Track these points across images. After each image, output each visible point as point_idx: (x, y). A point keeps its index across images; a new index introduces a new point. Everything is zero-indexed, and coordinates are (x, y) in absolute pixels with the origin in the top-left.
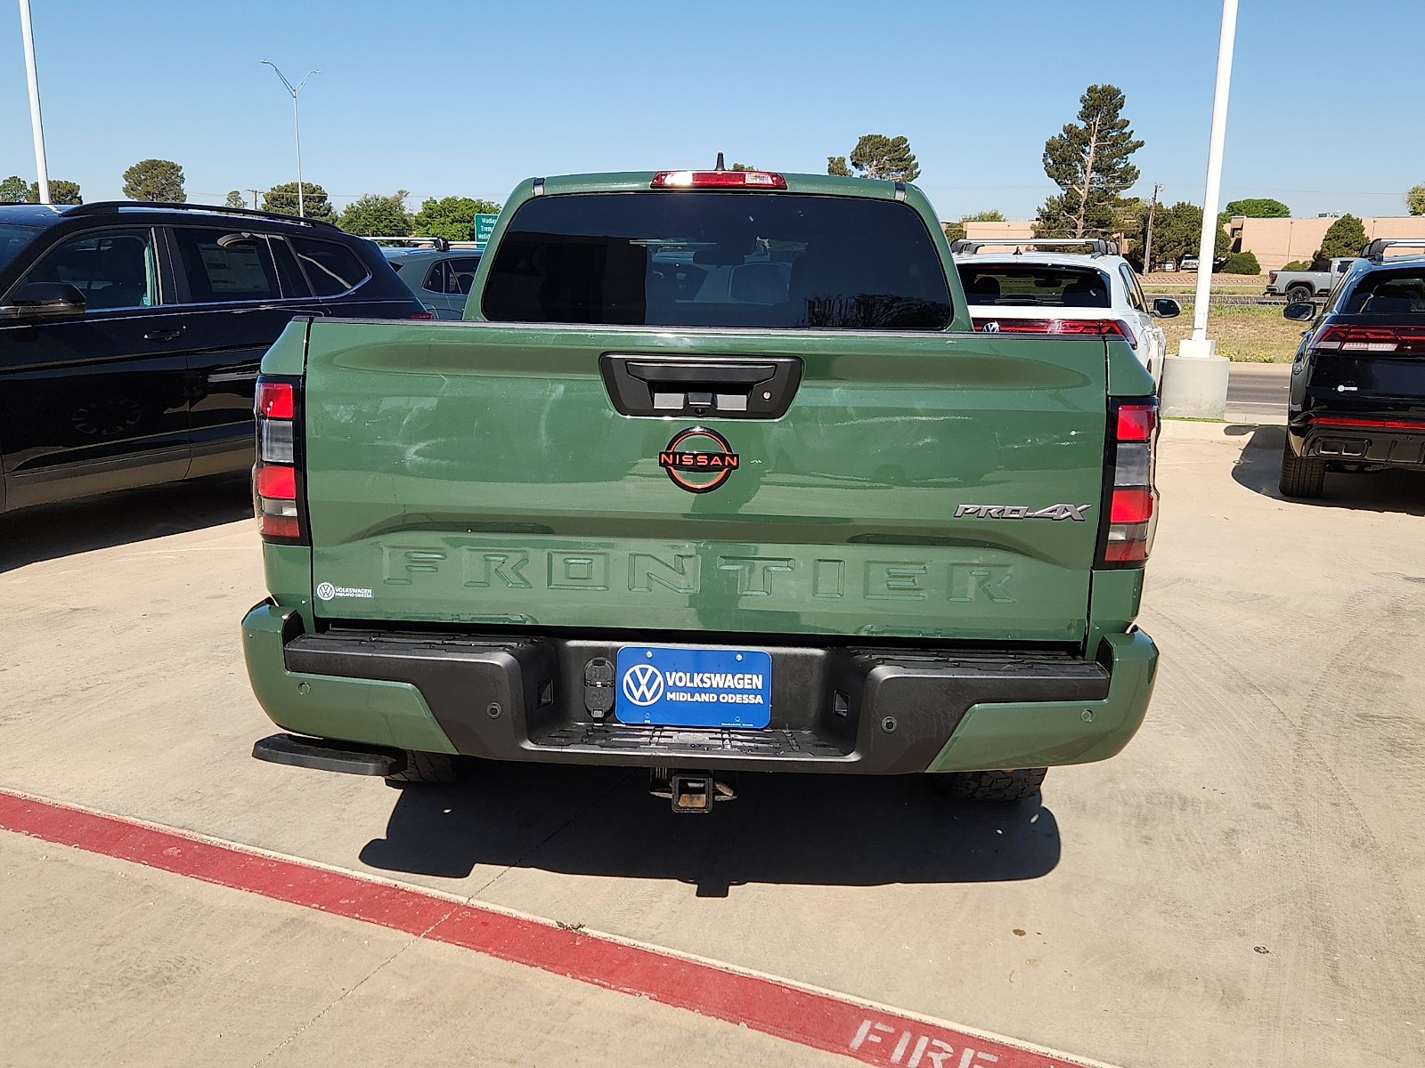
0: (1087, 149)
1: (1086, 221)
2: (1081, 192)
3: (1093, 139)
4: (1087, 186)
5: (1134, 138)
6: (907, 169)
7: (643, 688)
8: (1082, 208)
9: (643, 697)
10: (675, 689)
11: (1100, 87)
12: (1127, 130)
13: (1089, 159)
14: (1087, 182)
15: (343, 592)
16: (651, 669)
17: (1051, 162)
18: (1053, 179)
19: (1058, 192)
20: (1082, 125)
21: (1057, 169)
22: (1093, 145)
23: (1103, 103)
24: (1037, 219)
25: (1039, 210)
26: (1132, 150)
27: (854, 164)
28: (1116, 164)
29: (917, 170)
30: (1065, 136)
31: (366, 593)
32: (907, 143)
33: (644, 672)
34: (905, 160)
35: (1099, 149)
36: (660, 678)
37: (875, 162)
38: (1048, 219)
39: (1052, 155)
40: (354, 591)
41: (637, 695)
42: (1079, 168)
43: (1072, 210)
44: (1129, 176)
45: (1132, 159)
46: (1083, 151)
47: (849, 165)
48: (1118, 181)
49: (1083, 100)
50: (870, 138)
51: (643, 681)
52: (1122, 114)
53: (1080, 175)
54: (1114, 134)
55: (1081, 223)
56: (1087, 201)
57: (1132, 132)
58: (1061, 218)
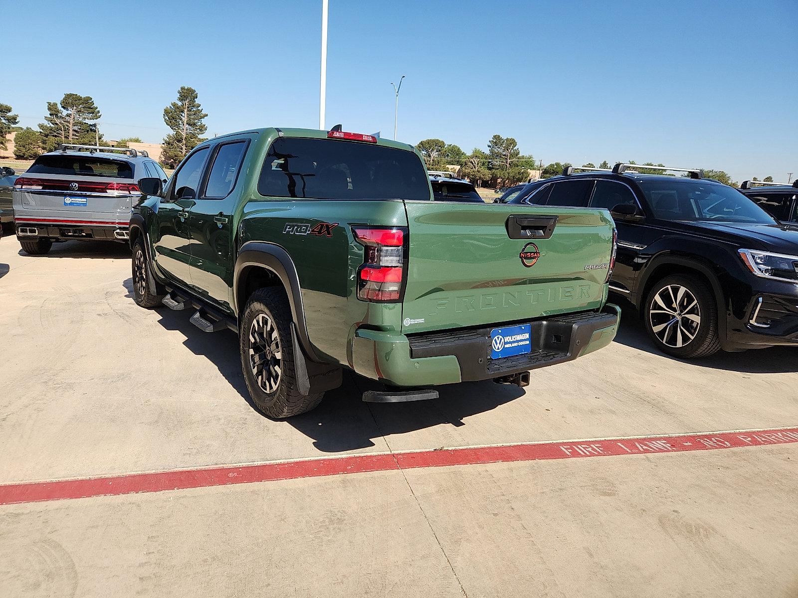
0: (183, 114)
1: (186, 146)
2: (182, 133)
3: (186, 110)
4: (185, 131)
5: (203, 112)
6: (93, 113)
7: (498, 344)
8: (184, 141)
9: (498, 349)
10: (507, 343)
11: (186, 88)
12: (199, 108)
13: (185, 119)
14: (185, 129)
15: (413, 322)
16: (500, 337)
17: (167, 118)
18: (169, 126)
19: (172, 132)
20: (180, 104)
21: (171, 122)
22: (186, 113)
23: (187, 95)
24: (163, 144)
25: (164, 140)
26: (203, 117)
27: (62, 107)
28: (196, 123)
29: (99, 114)
30: (172, 107)
31: (421, 321)
32: (92, 100)
33: (498, 338)
34: (92, 108)
35: (189, 115)
36: (503, 340)
37: (75, 108)
38: (169, 144)
39: (167, 115)
40: (418, 320)
41: (497, 348)
42: (180, 123)
43: (179, 141)
44: (202, 129)
45: (204, 121)
46: (182, 115)
47: (60, 107)
48: (198, 130)
49: (179, 92)
50: (71, 95)
51: (498, 342)
52: (197, 101)
53: (181, 126)
54: (195, 109)
55: (184, 147)
56: (186, 138)
57: (202, 109)
58: (175, 144)
